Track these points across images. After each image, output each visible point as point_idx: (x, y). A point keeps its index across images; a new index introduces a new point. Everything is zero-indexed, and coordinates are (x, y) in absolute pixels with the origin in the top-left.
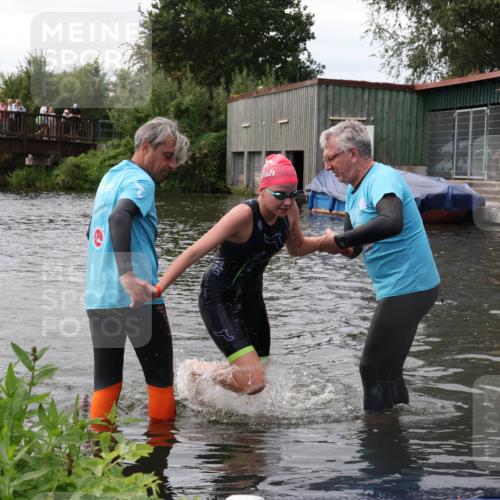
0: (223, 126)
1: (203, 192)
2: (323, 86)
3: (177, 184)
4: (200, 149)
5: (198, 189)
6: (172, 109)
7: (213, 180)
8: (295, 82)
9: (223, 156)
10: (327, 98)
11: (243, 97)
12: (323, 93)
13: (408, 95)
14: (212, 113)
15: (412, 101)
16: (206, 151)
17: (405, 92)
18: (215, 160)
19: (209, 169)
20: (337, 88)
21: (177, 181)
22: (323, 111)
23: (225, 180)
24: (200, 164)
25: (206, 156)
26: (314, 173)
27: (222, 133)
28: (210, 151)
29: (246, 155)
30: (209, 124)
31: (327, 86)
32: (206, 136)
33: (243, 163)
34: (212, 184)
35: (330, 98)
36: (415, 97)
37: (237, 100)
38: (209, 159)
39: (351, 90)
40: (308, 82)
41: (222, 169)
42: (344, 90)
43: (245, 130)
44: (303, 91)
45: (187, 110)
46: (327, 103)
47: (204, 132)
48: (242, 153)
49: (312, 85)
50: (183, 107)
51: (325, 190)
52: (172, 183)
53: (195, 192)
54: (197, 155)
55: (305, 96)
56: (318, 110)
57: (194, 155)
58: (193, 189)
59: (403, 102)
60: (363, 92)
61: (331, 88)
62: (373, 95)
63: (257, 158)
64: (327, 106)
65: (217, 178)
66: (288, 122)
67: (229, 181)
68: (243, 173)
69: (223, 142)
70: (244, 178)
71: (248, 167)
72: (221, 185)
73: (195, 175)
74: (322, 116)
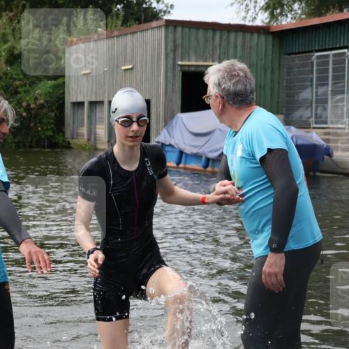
1: (38, 146)
2: (171, 28)
4: (36, 99)
5: (33, 144)
7: (50, 133)
9: (61, 107)
10: (175, 41)
12: (170, 36)
13: (262, 37)
15: (266, 42)
16: (42, 101)
17: (259, 33)
18: (52, 111)
19: (45, 121)
20: (186, 30)
22: (171, 55)
23: (63, 133)
24: (36, 116)
25: (42, 106)
26: (162, 123)
27: (60, 81)
28: (46, 102)
29: (86, 105)
31: (175, 27)
32: (42, 84)
33: (83, 114)
34: (49, 138)
35: (179, 41)
36: (270, 39)
38: (45, 110)
39: (201, 32)
40: (154, 23)
41: (60, 122)
42: (193, 31)
43: (85, 78)
44: (149, 33)
46: (175, 47)
47: (40, 80)
48: (82, 104)
49: (159, 27)
51: (172, 143)
53: (31, 147)
54: (32, 106)
55: (151, 39)
56: (166, 54)
57: (29, 105)
58: (28, 144)
59: (257, 44)
60: (214, 35)
61: (179, 29)
62: (224, 37)
63: (98, 109)
64: (174, 51)
65: (54, 132)
66: (132, 69)
67: (68, 135)
68: (83, 126)
69: (61, 91)
70: (84, 130)
71: (89, 117)
72: (59, 138)
73: (29, 127)
74: (171, 62)
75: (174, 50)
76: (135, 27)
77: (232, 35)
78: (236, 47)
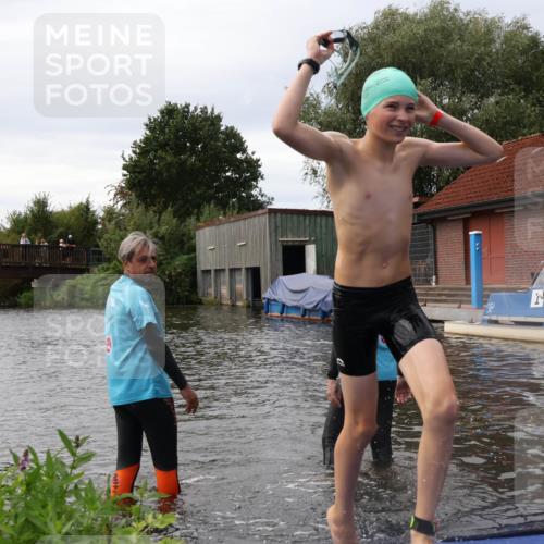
0: (193, 249)
2: (273, 215)
4: (175, 268)
7: (187, 293)
8: (250, 211)
9: (194, 274)
10: (276, 224)
11: (208, 225)
12: (273, 220)
14: (185, 239)
16: (180, 270)
18: (188, 277)
19: (183, 284)
20: (284, 216)
22: (274, 234)
23: (197, 292)
24: (176, 280)
25: (180, 274)
27: (193, 255)
28: (183, 270)
29: (213, 272)
30: (182, 248)
31: (276, 214)
32: (179, 258)
33: (210, 278)
34: (186, 297)
35: (279, 224)
37: (203, 227)
38: (182, 276)
39: (295, 217)
40: (260, 212)
41: (194, 285)
42: (289, 216)
43: (211, 252)
44: (256, 219)
45: (164, 237)
46: (276, 227)
47: (178, 255)
48: (209, 271)
49: (263, 214)
51: (276, 298)
55: (258, 223)
56: (270, 234)
60: (304, 219)
61: (279, 215)
62: (313, 220)
63: (222, 275)
66: (245, 244)
67: (200, 295)
68: (210, 287)
69: (194, 262)
70: (212, 291)
71: (216, 281)
72: (194, 297)
74: (274, 239)
75: (275, 230)
76: (246, 214)
77: (318, 219)
78: (321, 227)
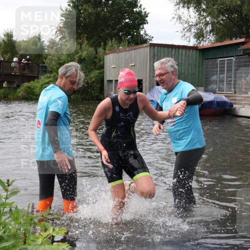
0: (102, 67)
1: (92, 100)
2: (152, 47)
3: (79, 96)
4: (91, 79)
5: (90, 99)
6: (77, 58)
7: (97, 94)
8: (138, 45)
9: (102, 82)
10: (154, 53)
11: (112, 53)
12: (152, 51)
13: (194, 51)
14: (97, 60)
15: (196, 54)
16: (94, 80)
17: (193, 50)
18: (98, 84)
19: (95, 88)
20: (159, 48)
21: (80, 95)
22: (152, 59)
23: (103, 94)
24: (91, 86)
25: (94, 82)
26: (148, 90)
27: (102, 70)
28: (96, 80)
29: (114, 81)
30: (95, 66)
31: (154, 47)
32: (94, 72)
33: (112, 85)
34: (97, 96)
35: (156, 53)
36: (198, 52)
37: (109, 54)
38: (95, 84)
39: (166, 49)
40: (145, 45)
41: (102, 89)
42: (162, 49)
43: (113, 70)
44: (142, 50)
45: (84, 59)
46: (154, 55)
47: (93, 70)
48: (112, 81)
49: (146, 47)
50: (82, 58)
51: (153, 99)
52: (77, 96)
53: (88, 100)
54: (90, 82)
55: (143, 52)
56: (150, 59)
57: (88, 81)
58: (87, 99)
59: (192, 55)
60: (172, 50)
61: (156, 48)
62: (177, 51)
64: (154, 57)
65: (99, 93)
66: (134, 65)
68: (112, 91)
69: (102, 75)
71: (115, 87)
73: (88, 92)
74: (152, 62)
77: (181, 51)
78: (182, 56)
